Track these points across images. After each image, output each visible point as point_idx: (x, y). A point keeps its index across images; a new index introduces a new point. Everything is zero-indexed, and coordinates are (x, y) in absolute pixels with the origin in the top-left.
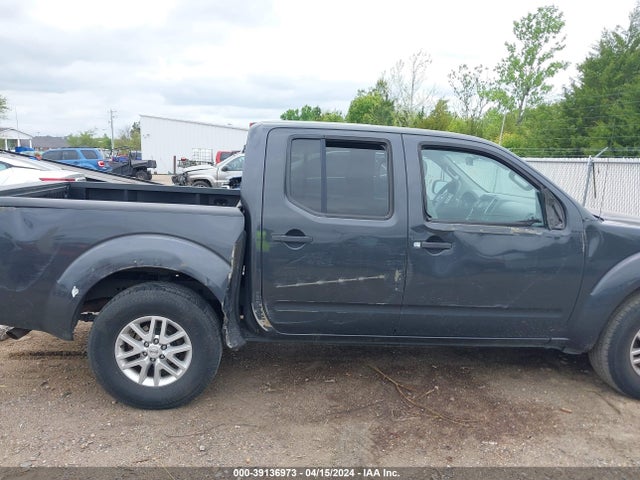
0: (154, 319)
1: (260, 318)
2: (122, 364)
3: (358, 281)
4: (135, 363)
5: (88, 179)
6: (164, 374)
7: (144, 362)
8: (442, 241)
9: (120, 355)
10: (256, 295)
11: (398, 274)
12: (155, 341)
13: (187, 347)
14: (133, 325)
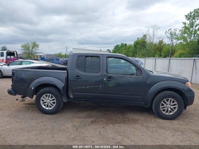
0: (48, 94)
1: (71, 95)
2: (42, 104)
3: (92, 87)
4: (44, 104)
5: (53, 66)
6: (50, 107)
7: (46, 104)
8: (111, 78)
9: (41, 102)
10: (69, 90)
11: (101, 86)
12: (48, 99)
13: (55, 101)
14: (44, 96)
